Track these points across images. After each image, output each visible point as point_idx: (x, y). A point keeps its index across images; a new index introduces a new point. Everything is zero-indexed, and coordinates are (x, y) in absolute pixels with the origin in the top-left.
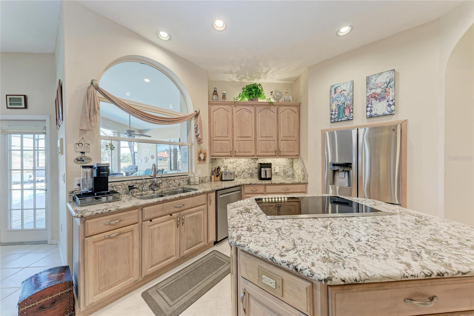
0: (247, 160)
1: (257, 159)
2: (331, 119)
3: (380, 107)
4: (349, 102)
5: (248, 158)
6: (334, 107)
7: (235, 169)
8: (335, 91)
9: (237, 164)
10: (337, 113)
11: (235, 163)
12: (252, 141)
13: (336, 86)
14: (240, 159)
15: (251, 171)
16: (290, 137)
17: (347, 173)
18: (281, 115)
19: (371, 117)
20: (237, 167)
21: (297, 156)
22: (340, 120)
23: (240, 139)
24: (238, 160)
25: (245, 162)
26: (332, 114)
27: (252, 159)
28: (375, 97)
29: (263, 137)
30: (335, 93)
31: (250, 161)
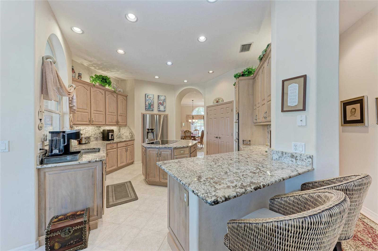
0: (93, 128)
1: (100, 127)
2: (146, 108)
3: (162, 108)
4: (152, 103)
5: (94, 126)
6: (147, 104)
7: (85, 135)
8: (148, 96)
9: (86, 131)
10: (148, 106)
11: (85, 130)
12: (103, 114)
13: (148, 95)
14: (88, 127)
15: (96, 136)
16: (123, 114)
17: (152, 133)
18: (119, 100)
19: (159, 111)
20: (86, 133)
21: (126, 125)
22: (149, 110)
23: (95, 112)
24: (87, 127)
25: (92, 129)
26: (146, 106)
27: (97, 126)
28: (160, 103)
29: (110, 112)
30: (148, 97)
31: (95, 128)
